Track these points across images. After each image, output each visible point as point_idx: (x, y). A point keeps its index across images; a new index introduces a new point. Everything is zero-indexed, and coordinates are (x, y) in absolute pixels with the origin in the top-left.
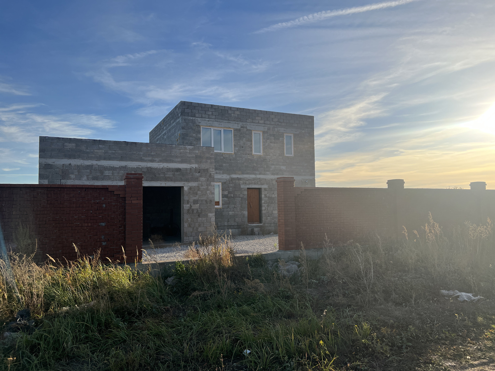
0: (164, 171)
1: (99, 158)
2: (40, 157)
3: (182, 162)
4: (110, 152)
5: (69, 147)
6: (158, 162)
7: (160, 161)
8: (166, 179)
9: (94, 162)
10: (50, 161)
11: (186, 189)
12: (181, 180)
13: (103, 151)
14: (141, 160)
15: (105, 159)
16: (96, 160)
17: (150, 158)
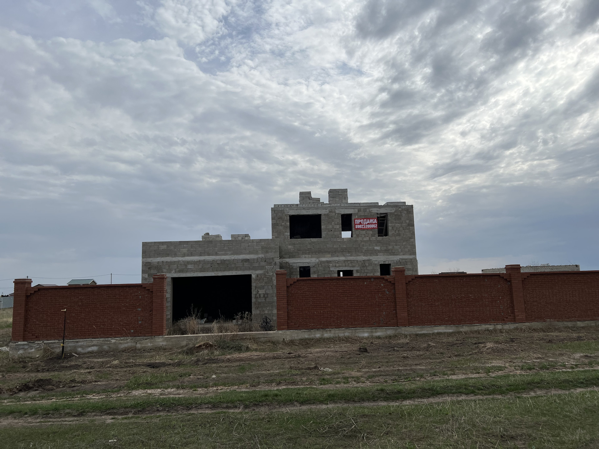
0: (235, 262)
1: (184, 256)
2: (143, 258)
3: (250, 253)
4: (192, 249)
5: (162, 248)
6: (230, 255)
7: (232, 254)
8: (236, 269)
9: (180, 259)
10: (149, 260)
11: (253, 276)
12: (249, 269)
13: (187, 249)
14: (216, 254)
15: (188, 256)
16: (182, 257)
17: (223, 253)
